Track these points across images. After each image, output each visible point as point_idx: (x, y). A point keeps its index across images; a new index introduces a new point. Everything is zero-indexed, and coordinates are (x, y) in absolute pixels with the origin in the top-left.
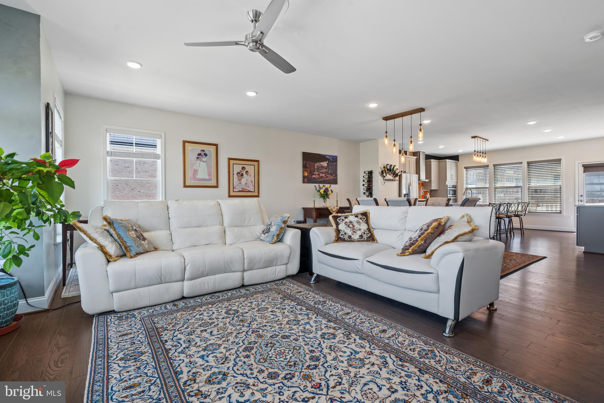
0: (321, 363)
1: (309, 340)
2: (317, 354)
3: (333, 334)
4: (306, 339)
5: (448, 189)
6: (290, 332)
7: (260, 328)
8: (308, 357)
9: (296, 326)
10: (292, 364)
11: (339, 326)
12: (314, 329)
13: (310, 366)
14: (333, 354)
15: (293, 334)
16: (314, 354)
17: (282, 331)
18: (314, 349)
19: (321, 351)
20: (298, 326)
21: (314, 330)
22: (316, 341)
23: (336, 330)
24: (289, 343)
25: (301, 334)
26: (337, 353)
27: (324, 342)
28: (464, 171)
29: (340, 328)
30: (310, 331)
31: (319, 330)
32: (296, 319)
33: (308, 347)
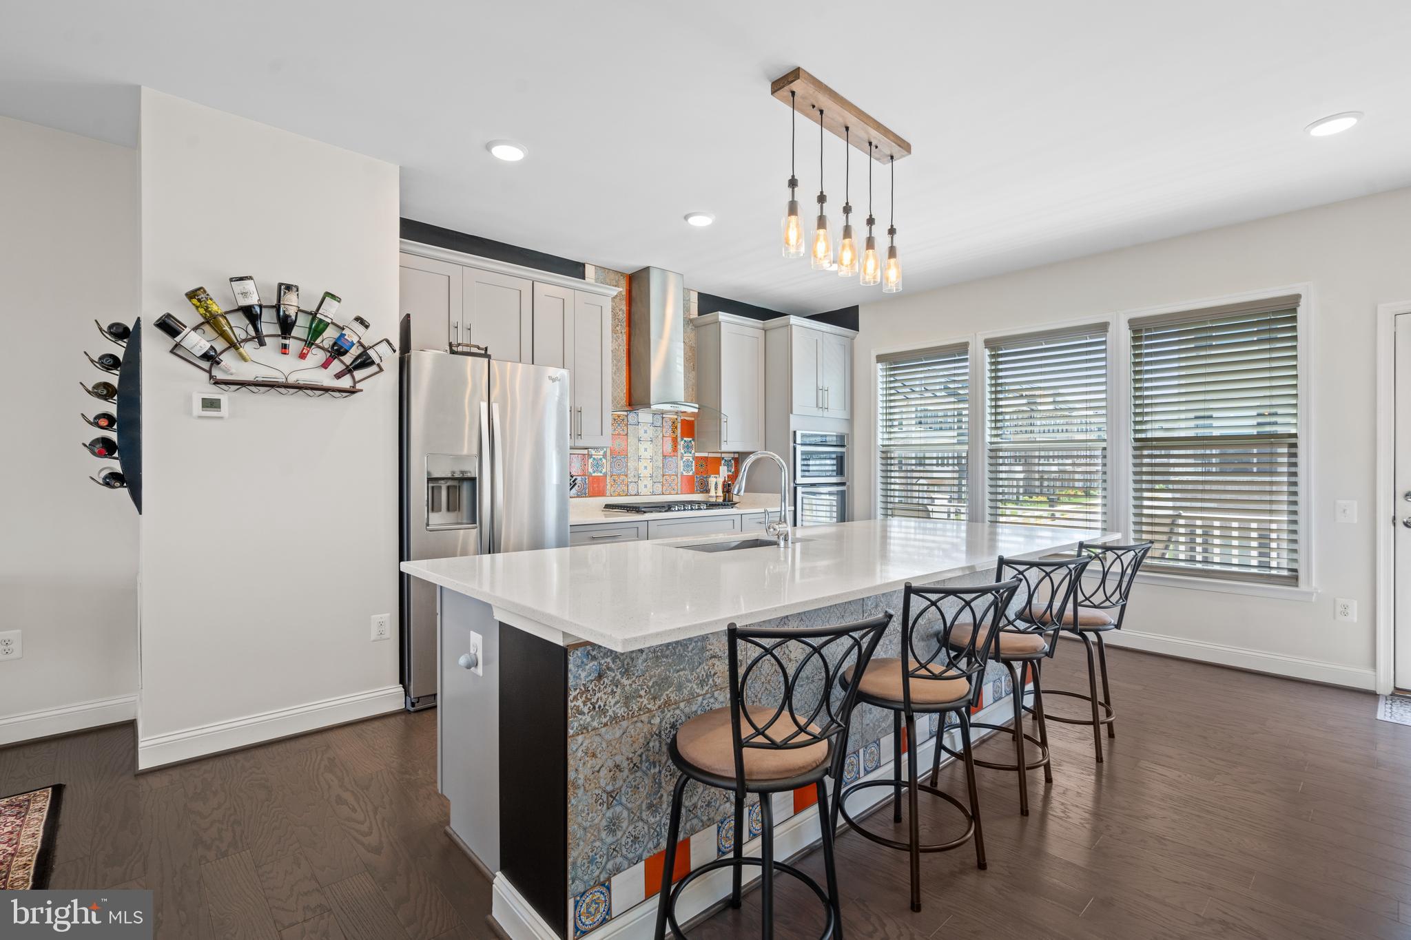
5: (799, 449)
28: (876, 372)
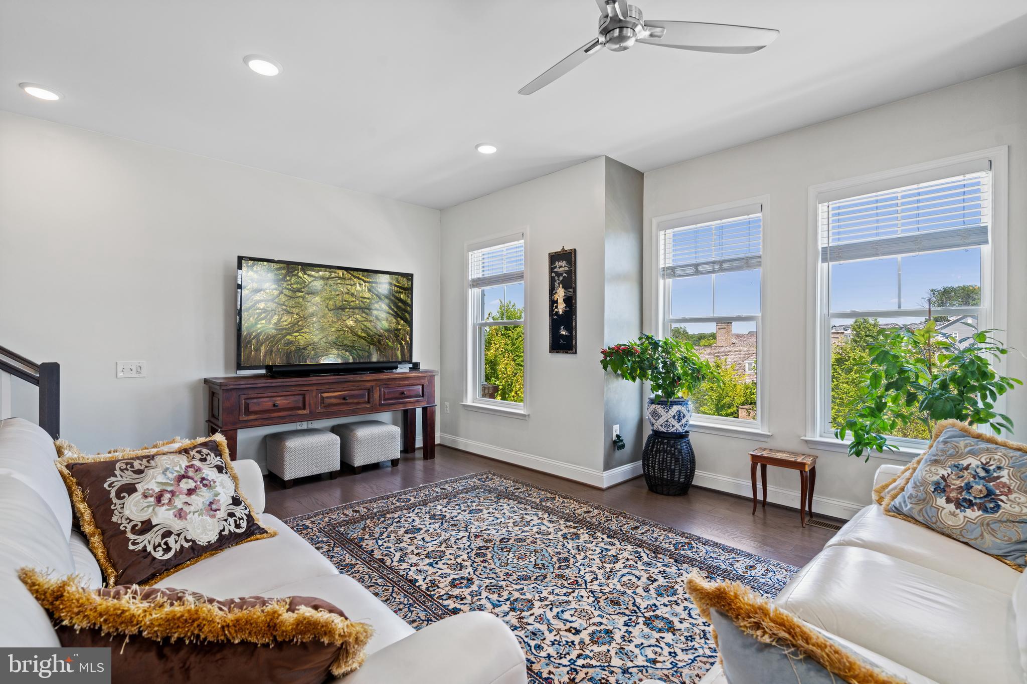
0: (474, 551)
1: (489, 576)
2: (478, 559)
3: (454, 585)
4: (494, 576)
6: (521, 586)
7: (571, 590)
8: (489, 556)
9: (515, 598)
10: (505, 550)
11: (441, 601)
12: (484, 594)
13: (486, 549)
14: (459, 560)
15: (515, 582)
16: (482, 559)
17: (533, 588)
18: (483, 564)
19: (473, 563)
20: (512, 599)
21: (483, 592)
22: (480, 574)
23: (448, 594)
24: (516, 569)
25: (504, 583)
26: (454, 562)
27: (469, 573)
29: (440, 597)
30: (489, 590)
31: (476, 591)
32: (519, 612)
33: (490, 566)
